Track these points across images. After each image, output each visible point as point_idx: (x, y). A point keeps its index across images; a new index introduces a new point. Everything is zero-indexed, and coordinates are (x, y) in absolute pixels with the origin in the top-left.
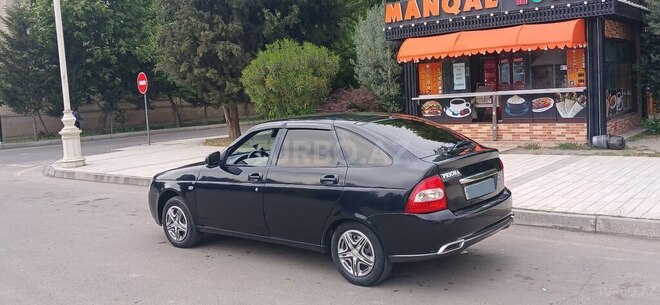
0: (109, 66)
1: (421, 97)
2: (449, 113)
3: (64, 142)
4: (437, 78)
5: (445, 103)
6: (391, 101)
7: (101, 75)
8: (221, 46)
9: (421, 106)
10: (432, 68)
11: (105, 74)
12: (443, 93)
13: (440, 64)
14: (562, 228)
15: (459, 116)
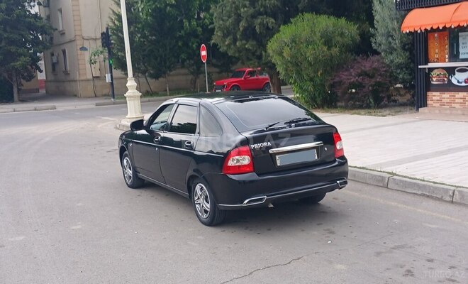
0: (196, 36)
1: (431, 65)
2: (454, 81)
3: (128, 102)
4: (444, 46)
5: (451, 71)
6: (402, 69)
7: (190, 44)
8: (259, 21)
9: (429, 74)
10: (439, 37)
11: (193, 44)
12: (450, 61)
13: (446, 33)
14: (428, 196)
15: (464, 84)
